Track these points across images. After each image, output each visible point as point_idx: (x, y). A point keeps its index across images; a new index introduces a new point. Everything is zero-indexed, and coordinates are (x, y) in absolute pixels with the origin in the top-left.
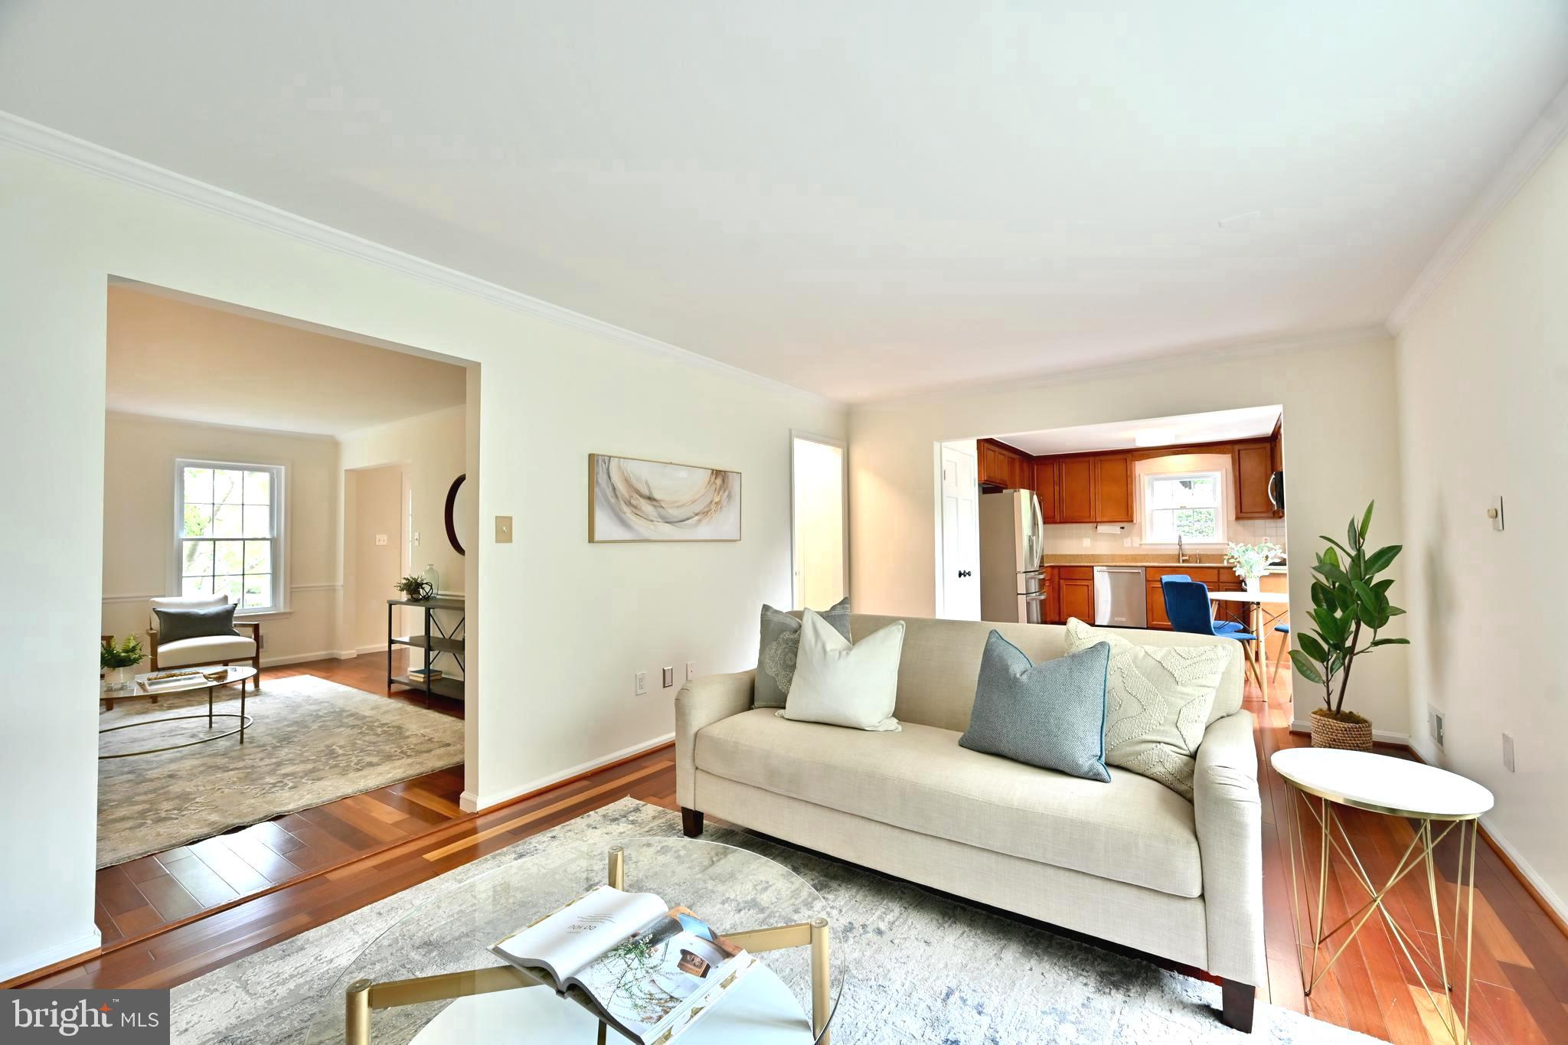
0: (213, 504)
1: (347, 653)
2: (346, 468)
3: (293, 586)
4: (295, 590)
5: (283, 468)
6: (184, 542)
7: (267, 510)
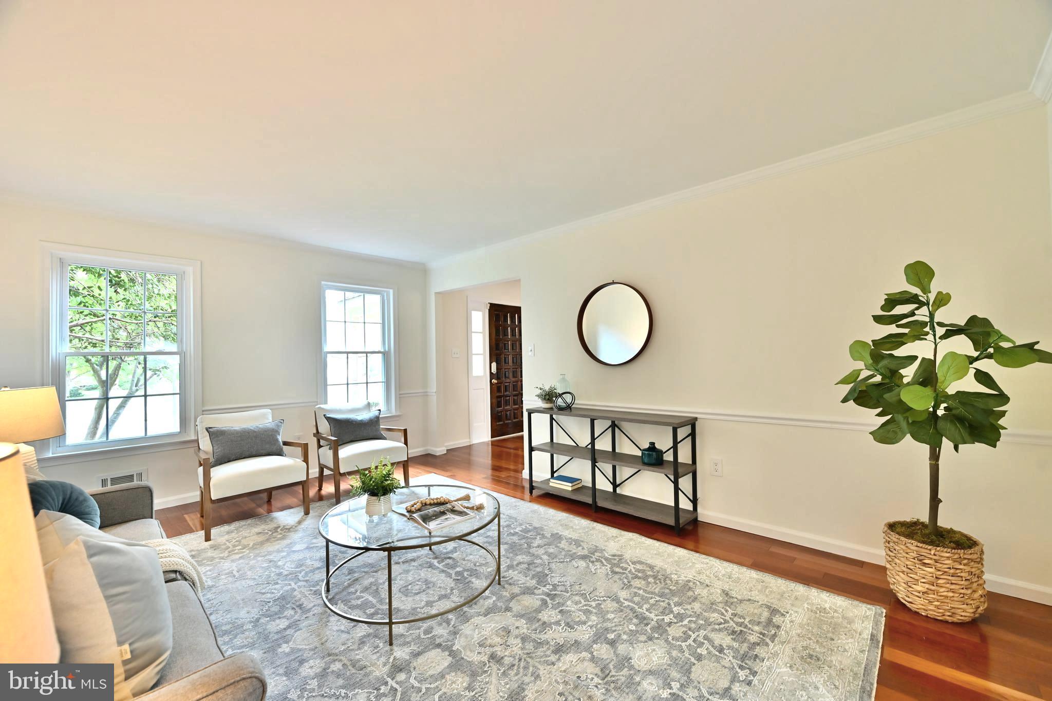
0: (345, 322)
1: (440, 450)
2: (438, 290)
3: (401, 393)
4: (402, 396)
5: (391, 291)
6: (329, 355)
7: (379, 327)
